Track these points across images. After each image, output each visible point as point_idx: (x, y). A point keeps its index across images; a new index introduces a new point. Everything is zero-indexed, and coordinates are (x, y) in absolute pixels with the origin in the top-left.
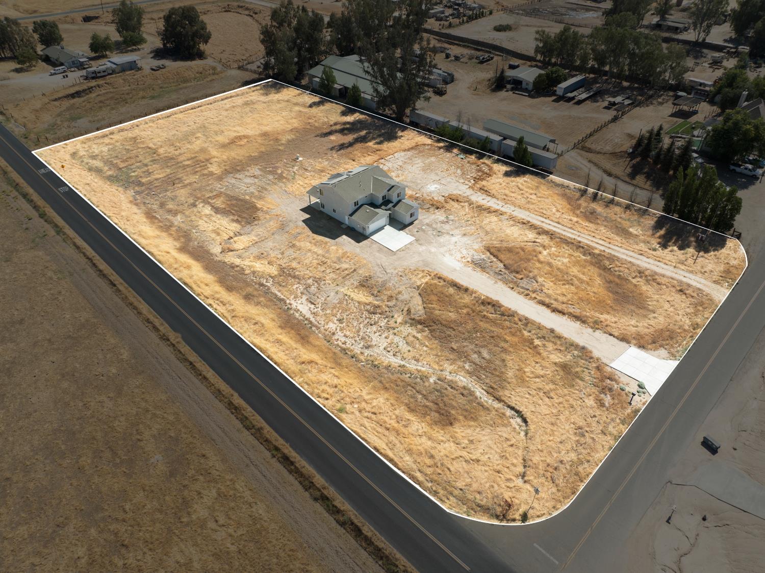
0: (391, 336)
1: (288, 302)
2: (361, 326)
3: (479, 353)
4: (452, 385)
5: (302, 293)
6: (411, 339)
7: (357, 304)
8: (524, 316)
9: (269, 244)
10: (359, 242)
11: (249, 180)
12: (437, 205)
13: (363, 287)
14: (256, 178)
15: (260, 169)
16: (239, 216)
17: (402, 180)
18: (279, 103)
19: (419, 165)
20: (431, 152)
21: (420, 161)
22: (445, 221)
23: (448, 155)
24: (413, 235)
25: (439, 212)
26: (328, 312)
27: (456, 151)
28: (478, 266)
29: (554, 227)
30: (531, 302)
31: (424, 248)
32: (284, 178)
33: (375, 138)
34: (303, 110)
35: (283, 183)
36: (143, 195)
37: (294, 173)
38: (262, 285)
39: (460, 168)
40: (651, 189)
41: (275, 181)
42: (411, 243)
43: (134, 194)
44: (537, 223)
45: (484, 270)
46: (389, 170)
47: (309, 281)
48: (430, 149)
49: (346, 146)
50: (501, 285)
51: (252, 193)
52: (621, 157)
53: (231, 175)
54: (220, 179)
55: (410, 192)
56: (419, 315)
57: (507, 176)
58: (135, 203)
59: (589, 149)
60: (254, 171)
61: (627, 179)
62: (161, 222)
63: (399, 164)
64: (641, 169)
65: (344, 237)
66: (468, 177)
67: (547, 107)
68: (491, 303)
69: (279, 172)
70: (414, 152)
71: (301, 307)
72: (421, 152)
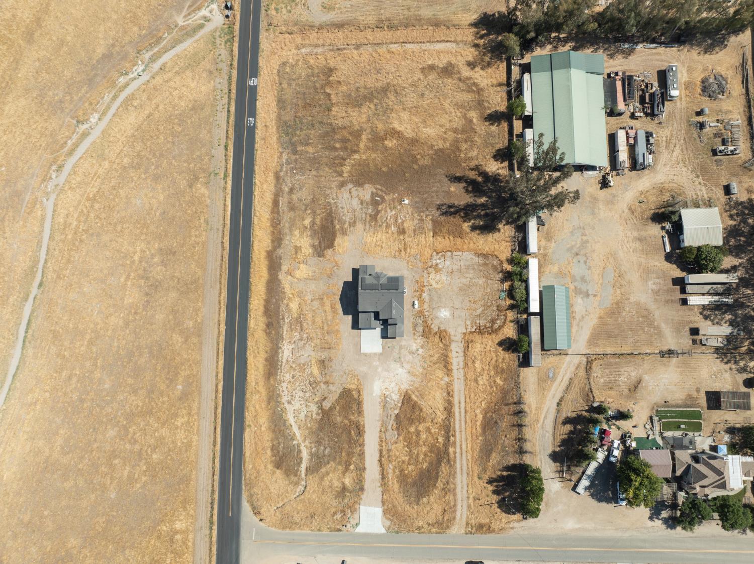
0: (304, 406)
1: (284, 342)
2: (299, 388)
3: (325, 448)
4: (300, 451)
5: (294, 342)
6: (310, 415)
7: (309, 372)
8: (364, 450)
9: (312, 286)
10: (353, 328)
11: (355, 203)
12: (427, 333)
13: (322, 363)
14: (362, 203)
15: (372, 193)
16: (320, 243)
17: (435, 289)
18: (469, 91)
19: (464, 281)
20: (491, 271)
21: (471, 276)
22: (414, 351)
23: (497, 285)
24: (383, 348)
25: (420, 341)
26: (294, 366)
27: (506, 285)
28: (384, 401)
29: (460, 412)
30: (377, 447)
31: (378, 363)
32: (376, 220)
33: (479, 216)
34: (475, 120)
35: (370, 226)
36: (289, 167)
37: (387, 218)
38: (283, 318)
39: (486, 307)
40: (558, 441)
41: (368, 218)
42: (375, 354)
43: (284, 161)
44: (456, 401)
45: (384, 407)
46: (441, 270)
47: (305, 336)
48: (494, 267)
49: (452, 210)
50: (379, 424)
51: (345, 222)
52: (587, 400)
53: (350, 186)
54: (342, 185)
55: (426, 306)
56: (327, 405)
57: (500, 344)
58: (277, 177)
59: (591, 368)
60: (367, 192)
61: (561, 420)
62: (278, 213)
63: (455, 267)
64: (579, 424)
65: (350, 317)
66: (478, 322)
67: (654, 284)
68: (360, 431)
69: (380, 208)
70: (481, 260)
71: (286, 352)
72: (485, 264)
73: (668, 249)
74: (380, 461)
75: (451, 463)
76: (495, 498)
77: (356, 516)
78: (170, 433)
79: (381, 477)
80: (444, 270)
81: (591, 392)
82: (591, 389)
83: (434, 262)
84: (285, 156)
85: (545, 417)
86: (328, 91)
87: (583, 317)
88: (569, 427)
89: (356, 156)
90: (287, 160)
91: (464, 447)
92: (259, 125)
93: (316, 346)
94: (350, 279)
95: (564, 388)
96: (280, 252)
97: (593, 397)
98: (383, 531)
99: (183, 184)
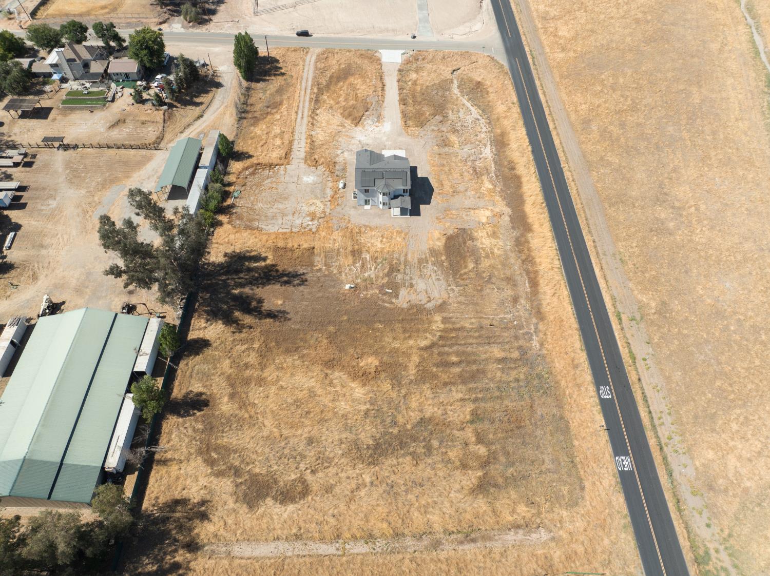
0: (462, 118)
1: (492, 159)
2: (469, 129)
3: (436, 94)
4: (461, 92)
5: (480, 159)
6: (455, 113)
7: (460, 139)
8: (399, 91)
9: (468, 203)
10: (416, 168)
11: (420, 285)
12: (331, 165)
13: (445, 143)
14: (412, 286)
15: (397, 296)
16: (465, 243)
17: (317, 198)
19: (280, 206)
20: (245, 215)
21: (271, 210)
22: (347, 152)
23: (240, 203)
25: (340, 159)
26: (477, 143)
27: (229, 201)
28: (379, 118)
29: (303, 112)
30: (387, 92)
31: (387, 143)
32: (391, 266)
34: (226, 399)
35: (398, 260)
36: (526, 330)
37: (375, 269)
38: (497, 177)
39: (258, 185)
40: (210, 95)
41: (402, 267)
42: (389, 149)
43: (534, 337)
44: (305, 120)
45: (380, 115)
46: (308, 215)
47: (469, 163)
48: (240, 219)
50: (385, 104)
51: (433, 264)
52: (171, 114)
53: (429, 306)
54: (442, 307)
55: (330, 184)
56: (439, 118)
57: (250, 156)
58: (540, 315)
59: (157, 138)
60: (404, 299)
61: (203, 107)
62: (528, 272)
63: (290, 217)
64: (187, 100)
65: (419, 175)
66: (271, 173)
68: (403, 101)
69: (386, 280)
70: (256, 224)
71: (488, 152)
72: (251, 221)
73: (10, 235)
74: (384, 85)
75: (317, 84)
76: (280, 65)
77: (405, 58)
78: (591, 101)
79: (383, 77)
80: (304, 215)
81: (164, 120)
82: (164, 122)
83: (316, 222)
84: (535, 344)
85: (218, 109)
87: (149, 178)
88: (197, 100)
89: (424, 343)
90: (531, 339)
91: (303, 93)
92: (592, 388)
93: (456, 156)
94: (422, 207)
95: (191, 127)
96: (516, 233)
97: (164, 115)
98: (380, 51)
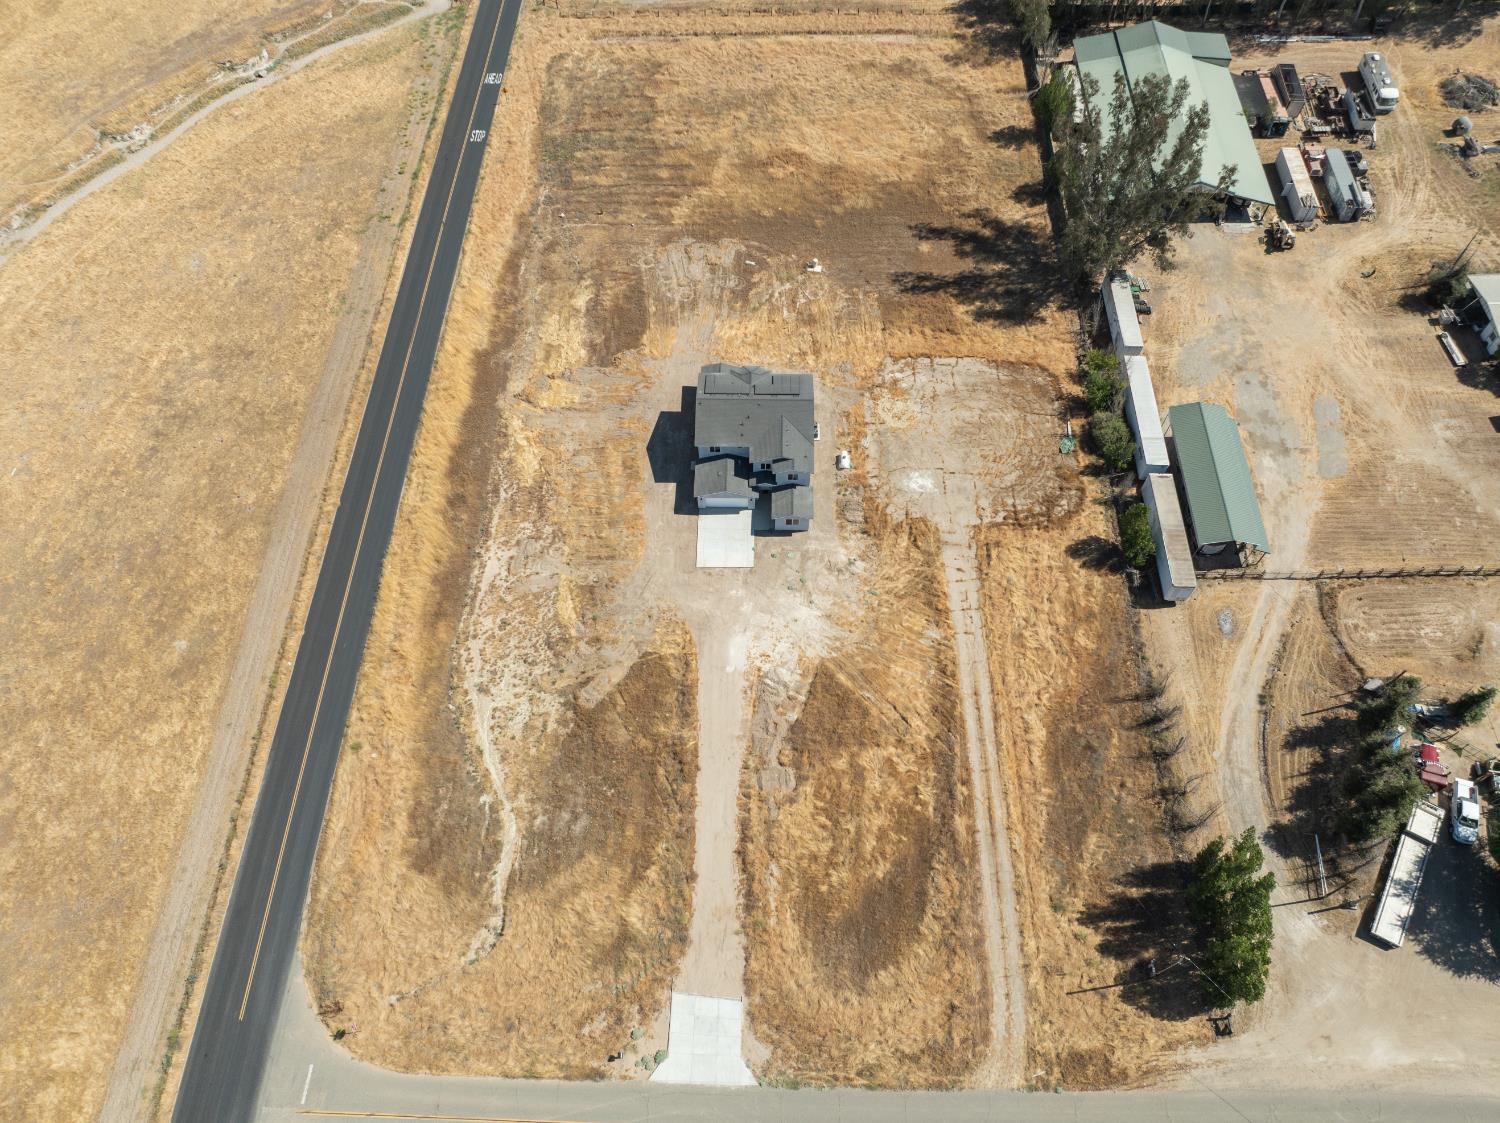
0: (524, 699)
1: (490, 543)
2: (516, 652)
3: (575, 817)
4: (496, 824)
5: (518, 543)
6: (539, 723)
7: (550, 615)
8: (693, 821)
9: (581, 424)
10: (678, 510)
11: (698, 270)
12: (874, 525)
13: (589, 594)
14: (713, 271)
15: (739, 255)
16: (607, 340)
17: (894, 431)
18: (950, 96)
19: (966, 415)
20: (1032, 397)
21: (982, 405)
22: (840, 566)
23: (1051, 425)
24: (757, 557)
25: (857, 543)
26: (509, 598)
27: (1075, 425)
28: (760, 689)
29: (979, 719)
30: (734, 812)
31: (741, 592)
32: (746, 301)
33: (994, 295)
34: (965, 141)
35: (732, 308)
36: (550, 209)
37: (772, 296)
38: (496, 491)
39: (1027, 469)
40: (1282, 797)
41: (727, 295)
42: (735, 570)
43: (542, 199)
44: (965, 687)
45: (758, 702)
46: (904, 392)
47: (548, 530)
48: (1039, 389)
49: (927, 284)
50: (740, 748)
51: (671, 302)
52: (1345, 680)
53: (689, 240)
54: (667, 239)
55: (870, 466)
56: (590, 698)
57: (1075, 551)
58: (522, 222)
59: (1334, 607)
60: (727, 252)
61: (1279, 736)
62: (515, 283)
63: (941, 388)
64: (1334, 742)
65: (672, 487)
66: (1010, 501)
67: (1448, 428)
68: (684, 764)
69: (756, 278)
70: (1004, 375)
71: (493, 563)
72: (1014, 383)
73: (1461, 360)
74: (741, 853)
75: (964, 859)
76: (1112, 967)
77: (656, 1026)
78: (120, 764)
79: (742, 900)
80: (914, 392)
81: (1351, 660)
82: (1347, 654)
83: (888, 377)
84: (544, 192)
85: (1232, 734)
86: (649, 93)
87: (1284, 497)
88: (1306, 756)
89: (704, 191)
90: (548, 198)
91: (999, 813)
92: (494, 141)
93: (575, 552)
94: (677, 407)
95: (1270, 657)
96: (507, 355)
97: (1361, 670)
98: (746, 1079)
99: (304, 231)
